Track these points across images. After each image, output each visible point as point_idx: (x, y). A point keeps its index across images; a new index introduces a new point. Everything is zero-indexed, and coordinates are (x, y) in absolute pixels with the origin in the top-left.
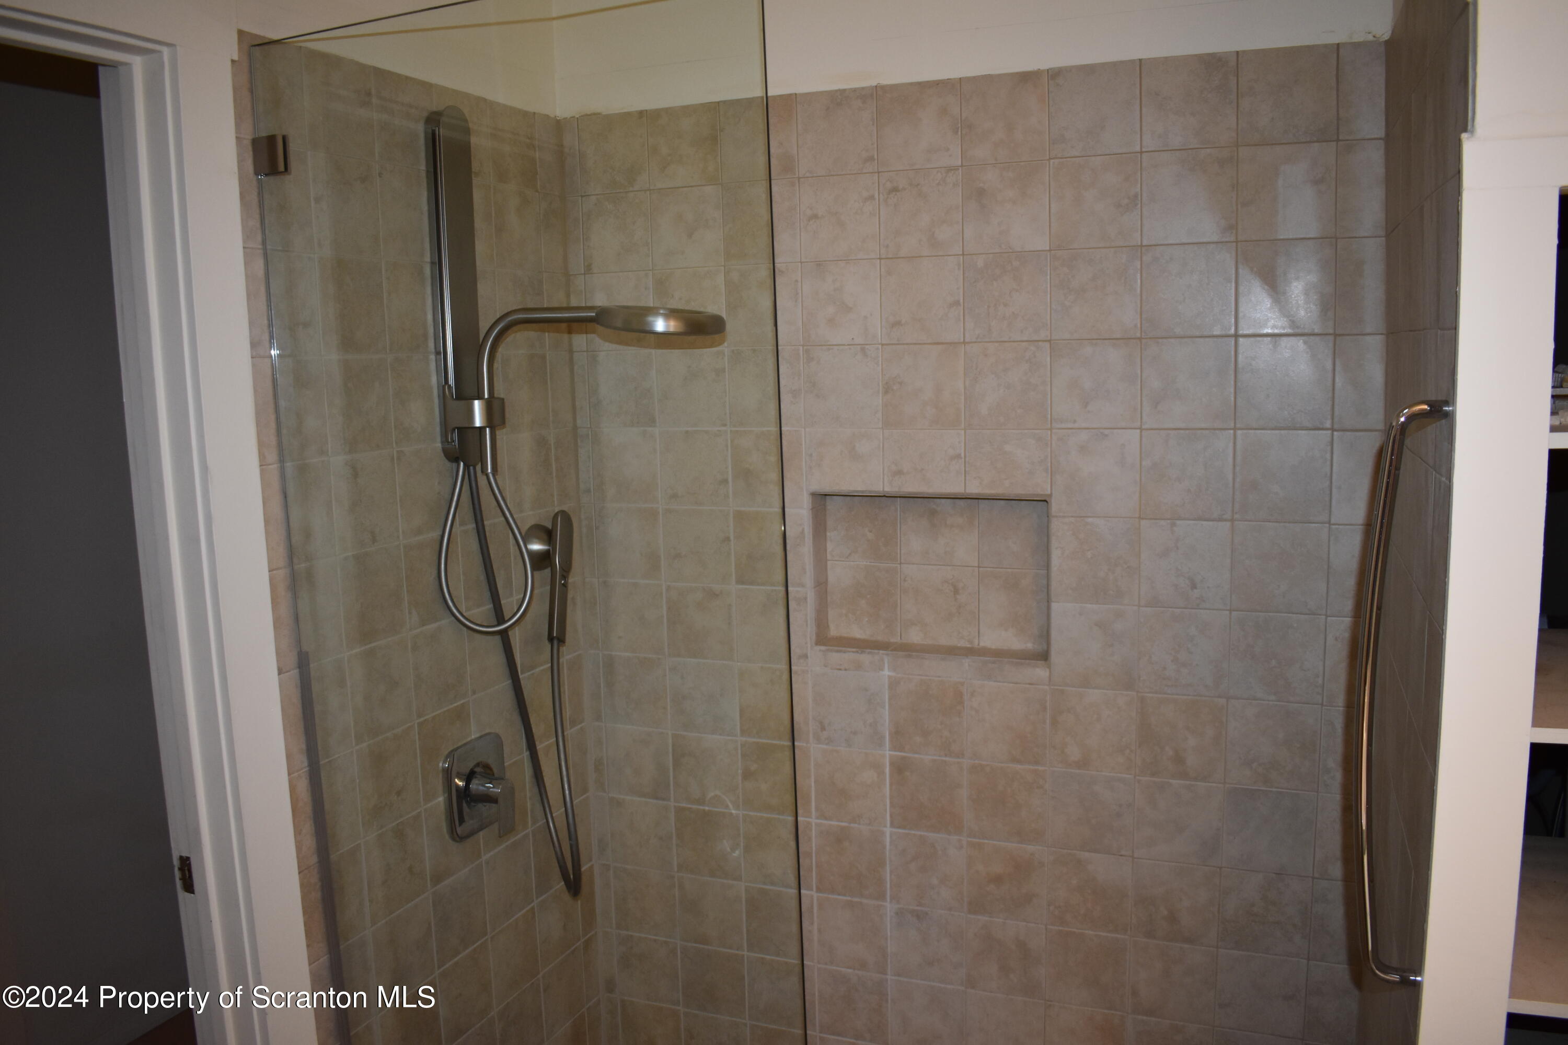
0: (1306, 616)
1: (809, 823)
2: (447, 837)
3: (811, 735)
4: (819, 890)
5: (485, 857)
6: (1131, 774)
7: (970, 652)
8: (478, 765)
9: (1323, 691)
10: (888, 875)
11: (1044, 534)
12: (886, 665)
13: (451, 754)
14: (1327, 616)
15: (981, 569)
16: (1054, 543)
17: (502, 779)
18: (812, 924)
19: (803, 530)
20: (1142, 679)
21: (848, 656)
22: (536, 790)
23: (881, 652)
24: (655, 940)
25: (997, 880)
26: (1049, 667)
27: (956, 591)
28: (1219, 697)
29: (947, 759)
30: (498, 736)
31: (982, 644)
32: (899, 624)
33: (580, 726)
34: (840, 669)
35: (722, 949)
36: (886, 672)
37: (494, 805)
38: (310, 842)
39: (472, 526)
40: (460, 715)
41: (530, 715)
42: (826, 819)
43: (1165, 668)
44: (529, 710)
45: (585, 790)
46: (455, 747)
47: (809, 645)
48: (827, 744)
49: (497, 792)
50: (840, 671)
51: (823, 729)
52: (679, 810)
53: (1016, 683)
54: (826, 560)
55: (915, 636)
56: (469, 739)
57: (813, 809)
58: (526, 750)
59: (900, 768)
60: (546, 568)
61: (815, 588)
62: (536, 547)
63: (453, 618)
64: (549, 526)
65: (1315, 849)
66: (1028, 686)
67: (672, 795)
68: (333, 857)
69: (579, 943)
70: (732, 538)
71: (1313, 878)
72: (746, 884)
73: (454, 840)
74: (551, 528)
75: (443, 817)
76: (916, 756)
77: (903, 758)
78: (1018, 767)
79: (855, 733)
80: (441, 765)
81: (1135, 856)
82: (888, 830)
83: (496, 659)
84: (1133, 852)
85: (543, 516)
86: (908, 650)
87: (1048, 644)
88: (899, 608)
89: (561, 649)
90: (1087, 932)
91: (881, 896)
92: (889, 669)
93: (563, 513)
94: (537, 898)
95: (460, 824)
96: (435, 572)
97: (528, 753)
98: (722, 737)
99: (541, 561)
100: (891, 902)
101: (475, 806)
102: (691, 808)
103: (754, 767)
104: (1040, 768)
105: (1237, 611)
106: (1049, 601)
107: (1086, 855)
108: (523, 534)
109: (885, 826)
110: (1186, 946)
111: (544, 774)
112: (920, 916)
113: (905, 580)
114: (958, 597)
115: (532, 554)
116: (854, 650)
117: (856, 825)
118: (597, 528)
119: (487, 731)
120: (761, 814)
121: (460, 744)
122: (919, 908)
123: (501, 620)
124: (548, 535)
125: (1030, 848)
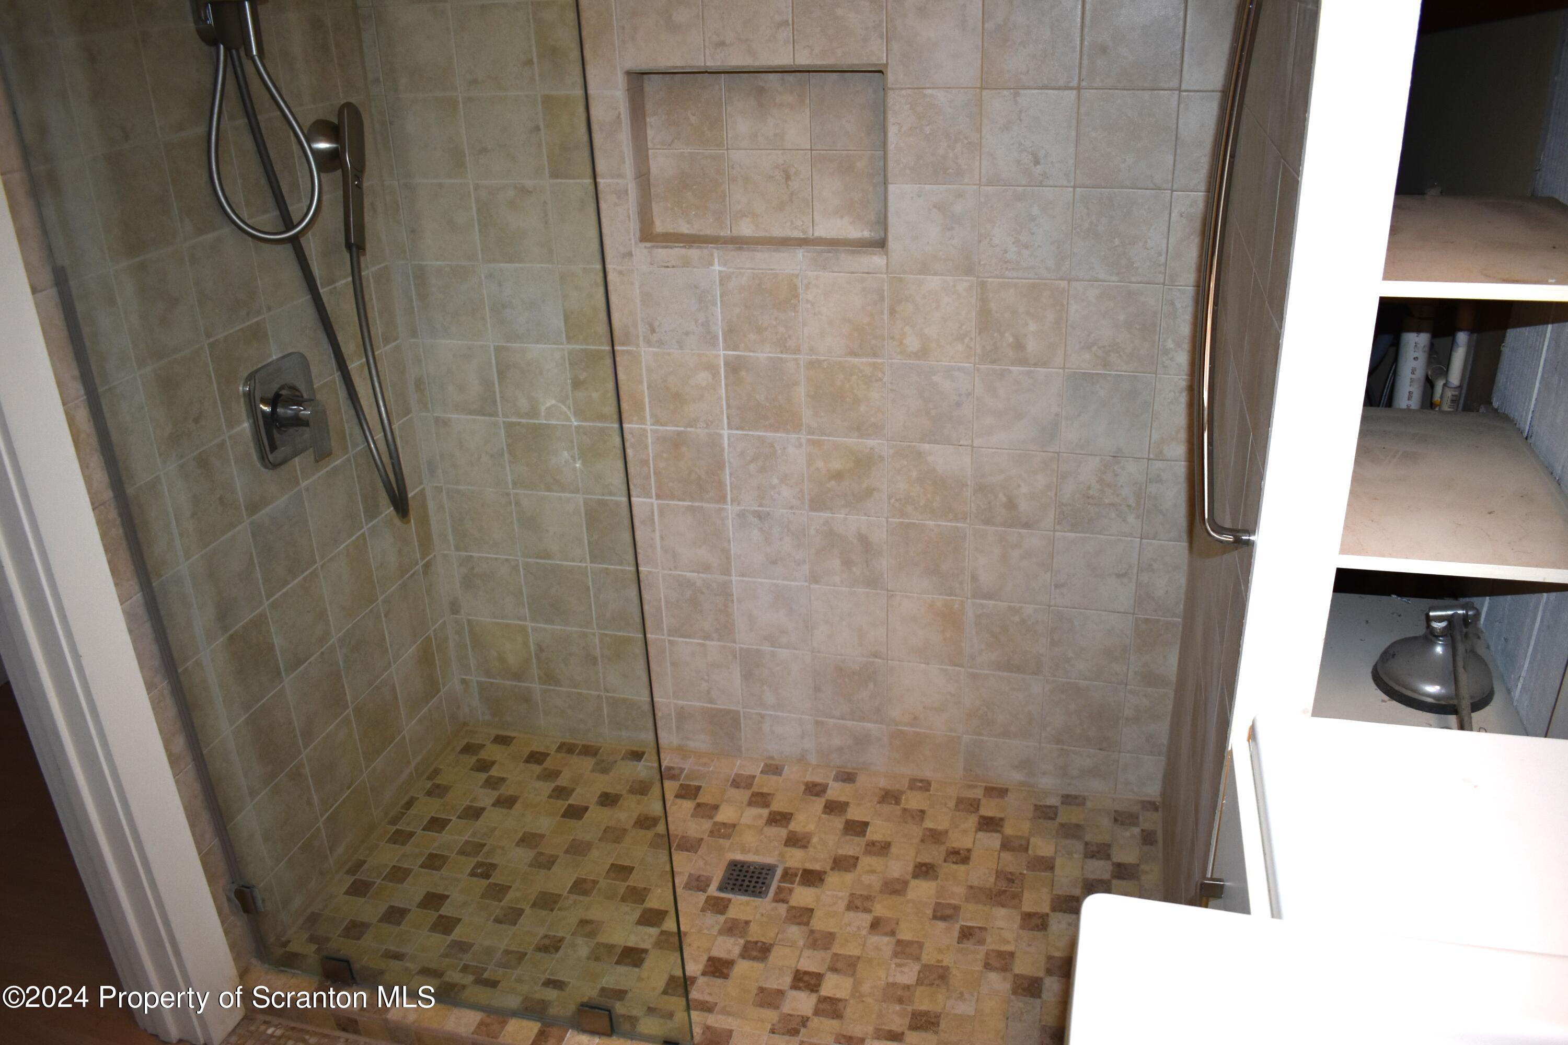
0: (1152, 191)
1: (644, 430)
2: (258, 465)
3: (641, 339)
4: (658, 497)
5: (304, 484)
6: (971, 363)
7: (803, 242)
8: (282, 388)
9: (1166, 270)
10: (728, 477)
11: (880, 111)
12: (716, 260)
13: (251, 377)
14: (1173, 191)
15: (813, 152)
16: (891, 119)
17: (313, 400)
18: (654, 531)
19: (620, 114)
20: (982, 263)
21: (675, 253)
22: (352, 412)
23: (710, 245)
24: (496, 559)
25: (838, 476)
26: (887, 255)
27: (788, 178)
28: (1061, 279)
29: (784, 356)
30: (302, 356)
31: (817, 234)
32: (729, 217)
33: (394, 344)
34: (668, 267)
35: (565, 563)
36: (717, 267)
37: (305, 428)
38: (101, 476)
39: (242, 122)
40: (257, 334)
41: (337, 333)
42: (662, 425)
43: (1006, 252)
44: (336, 327)
45: (408, 411)
46: (255, 368)
47: (633, 241)
48: (658, 347)
49: (307, 414)
50: (669, 269)
51: (653, 331)
52: (509, 426)
53: (853, 273)
54: (647, 149)
55: (746, 229)
56: (270, 360)
57: (648, 417)
58: (337, 370)
59: (734, 367)
60: (335, 169)
61: (635, 179)
62: (323, 145)
63: (233, 227)
64: (335, 120)
65: (1151, 431)
66: (865, 275)
67: (500, 410)
68: (130, 491)
69: (417, 567)
70: (542, 126)
71: (1149, 459)
72: (584, 496)
73: (266, 467)
74: (337, 123)
75: (251, 444)
76: (751, 354)
77: (738, 357)
78: (855, 360)
79: (687, 334)
80: (241, 388)
81: (974, 445)
82: (725, 432)
83: (290, 273)
84: (972, 442)
85: (326, 110)
86: (739, 243)
87: (886, 230)
88: (728, 199)
89: (362, 259)
90: (927, 522)
91: (722, 499)
92: (719, 264)
93: (348, 105)
94: (367, 524)
95: (272, 451)
96: (205, 176)
97: (339, 373)
98: (546, 346)
99: (328, 161)
100: (732, 504)
101: (285, 431)
102: (520, 422)
103: (583, 376)
104: (879, 361)
105: (1080, 187)
106: (885, 183)
107: (927, 446)
108: (306, 132)
109: (723, 429)
110: (1024, 531)
111: (359, 396)
112: (760, 516)
113: (733, 168)
114: (789, 183)
115: (317, 153)
116: (682, 245)
117: (693, 429)
118: (391, 123)
119: (290, 351)
120: (595, 424)
121: (260, 366)
122: (761, 509)
123: (289, 224)
124: (331, 130)
125: (870, 442)
